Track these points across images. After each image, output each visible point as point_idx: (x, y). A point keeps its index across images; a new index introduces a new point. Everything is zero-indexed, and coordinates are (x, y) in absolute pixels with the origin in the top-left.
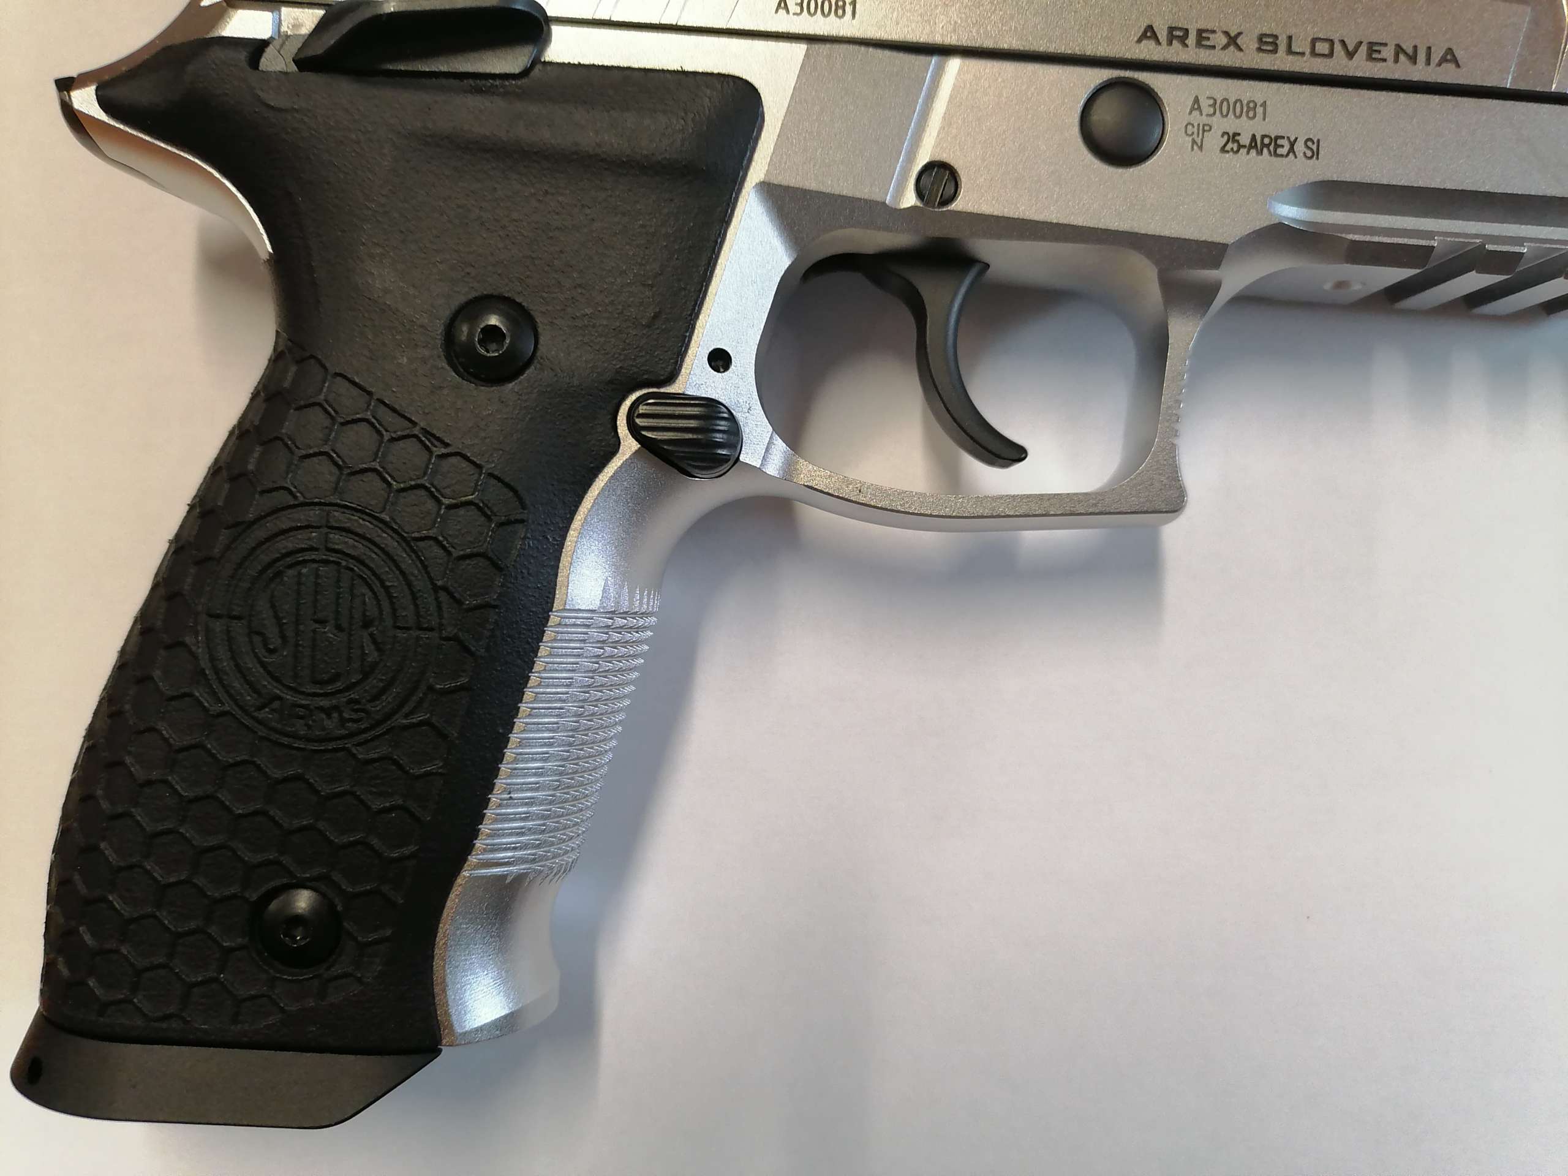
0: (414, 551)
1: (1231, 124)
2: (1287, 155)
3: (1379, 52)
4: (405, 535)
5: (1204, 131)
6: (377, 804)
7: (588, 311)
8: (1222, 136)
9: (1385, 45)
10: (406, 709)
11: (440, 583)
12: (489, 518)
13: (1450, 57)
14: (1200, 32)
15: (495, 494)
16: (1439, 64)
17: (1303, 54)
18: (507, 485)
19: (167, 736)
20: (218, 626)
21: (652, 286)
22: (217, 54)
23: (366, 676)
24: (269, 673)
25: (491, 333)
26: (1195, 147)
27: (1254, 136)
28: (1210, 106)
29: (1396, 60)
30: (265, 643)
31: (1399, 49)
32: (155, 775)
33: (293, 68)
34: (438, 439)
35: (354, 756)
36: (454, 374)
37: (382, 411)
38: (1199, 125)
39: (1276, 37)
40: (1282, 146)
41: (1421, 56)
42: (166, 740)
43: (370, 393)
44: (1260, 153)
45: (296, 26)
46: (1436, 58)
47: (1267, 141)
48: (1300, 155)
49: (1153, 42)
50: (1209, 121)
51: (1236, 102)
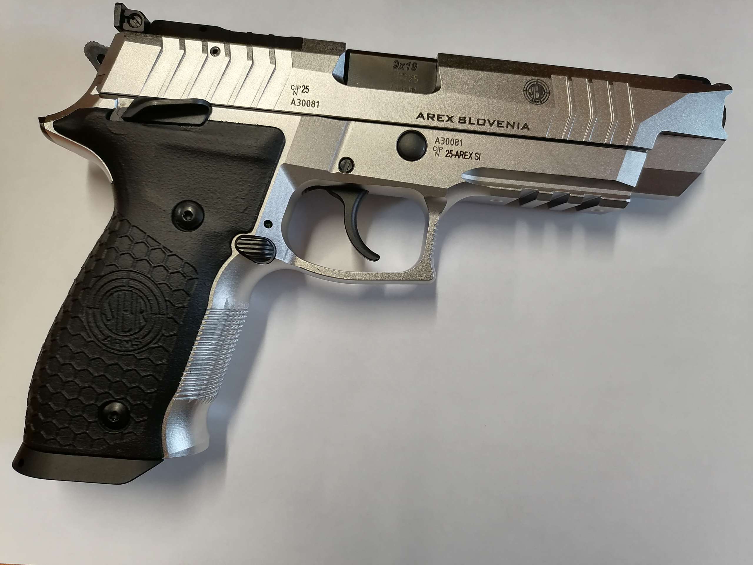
0: (159, 288)
1: (449, 147)
2: (469, 159)
4: (156, 282)
5: (440, 149)
6: (143, 374)
7: (221, 207)
8: (447, 151)
9: (503, 122)
10: (154, 341)
11: (167, 299)
12: (185, 277)
13: (526, 126)
14: (438, 115)
15: (188, 269)
16: (522, 129)
17: (475, 124)
18: (192, 266)
19: (71, 348)
20: (90, 311)
21: (244, 199)
22: (96, 114)
23: (141, 330)
24: (107, 328)
25: (188, 213)
26: (437, 155)
27: (457, 152)
28: (442, 141)
29: (507, 127)
30: (106, 317)
31: (508, 123)
32: (67, 361)
33: (122, 120)
34: (169, 250)
35: (136, 357)
36: (174, 227)
37: (149, 240)
38: (438, 147)
39: (465, 118)
41: (516, 126)
42: (71, 350)
43: (145, 233)
44: (459, 157)
45: (123, 104)
46: (521, 127)
47: (462, 153)
48: (473, 159)
49: (422, 119)
50: (442, 146)
51: (452, 139)
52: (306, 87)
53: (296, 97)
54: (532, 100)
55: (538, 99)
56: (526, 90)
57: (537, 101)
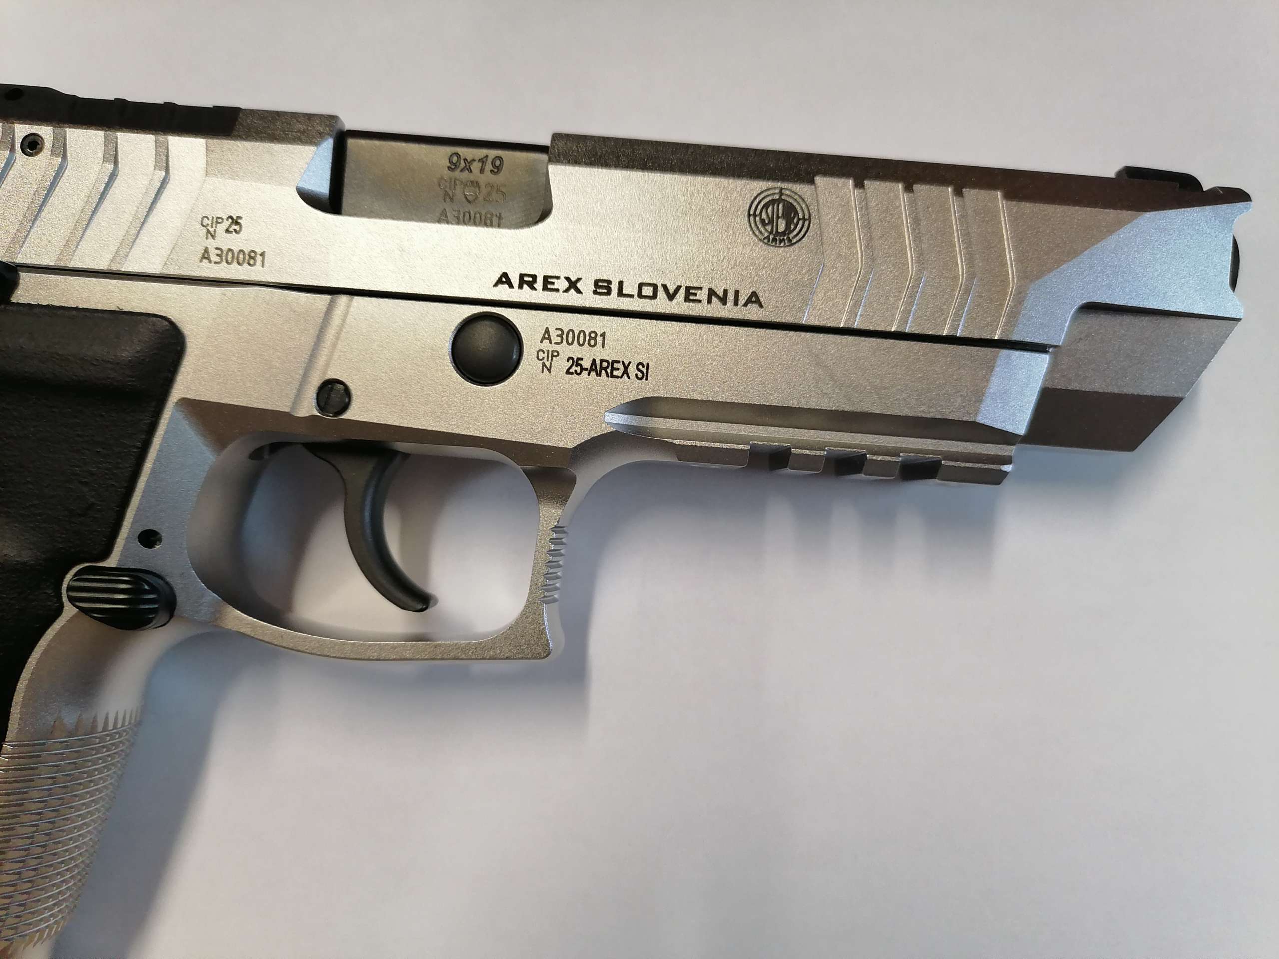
1: (575, 351)
2: (622, 376)
3: (695, 294)
5: (553, 356)
8: (568, 361)
9: (701, 288)
13: (754, 299)
14: (546, 278)
16: (746, 305)
17: (631, 296)
26: (545, 369)
27: (594, 360)
28: (558, 336)
29: (710, 302)
31: (712, 293)
38: (548, 351)
39: (609, 282)
40: (618, 369)
41: (731, 297)
44: (598, 374)
46: (742, 300)
47: (605, 364)
48: (632, 376)
49: (506, 286)
50: (556, 348)
51: (580, 332)
52: (236, 221)
53: (211, 244)
54: (768, 237)
55: (784, 233)
56: (755, 215)
57: (779, 239)
